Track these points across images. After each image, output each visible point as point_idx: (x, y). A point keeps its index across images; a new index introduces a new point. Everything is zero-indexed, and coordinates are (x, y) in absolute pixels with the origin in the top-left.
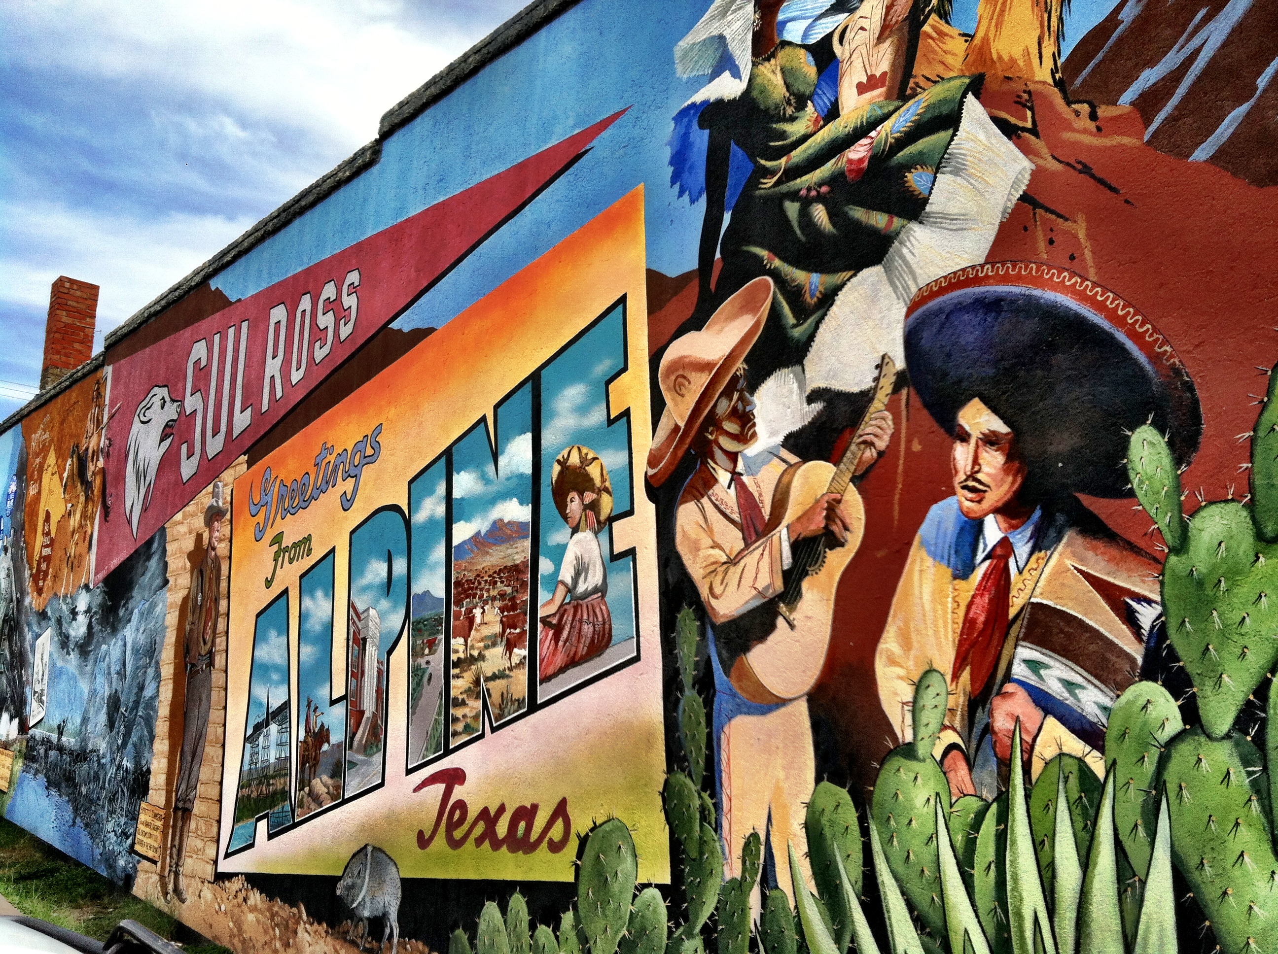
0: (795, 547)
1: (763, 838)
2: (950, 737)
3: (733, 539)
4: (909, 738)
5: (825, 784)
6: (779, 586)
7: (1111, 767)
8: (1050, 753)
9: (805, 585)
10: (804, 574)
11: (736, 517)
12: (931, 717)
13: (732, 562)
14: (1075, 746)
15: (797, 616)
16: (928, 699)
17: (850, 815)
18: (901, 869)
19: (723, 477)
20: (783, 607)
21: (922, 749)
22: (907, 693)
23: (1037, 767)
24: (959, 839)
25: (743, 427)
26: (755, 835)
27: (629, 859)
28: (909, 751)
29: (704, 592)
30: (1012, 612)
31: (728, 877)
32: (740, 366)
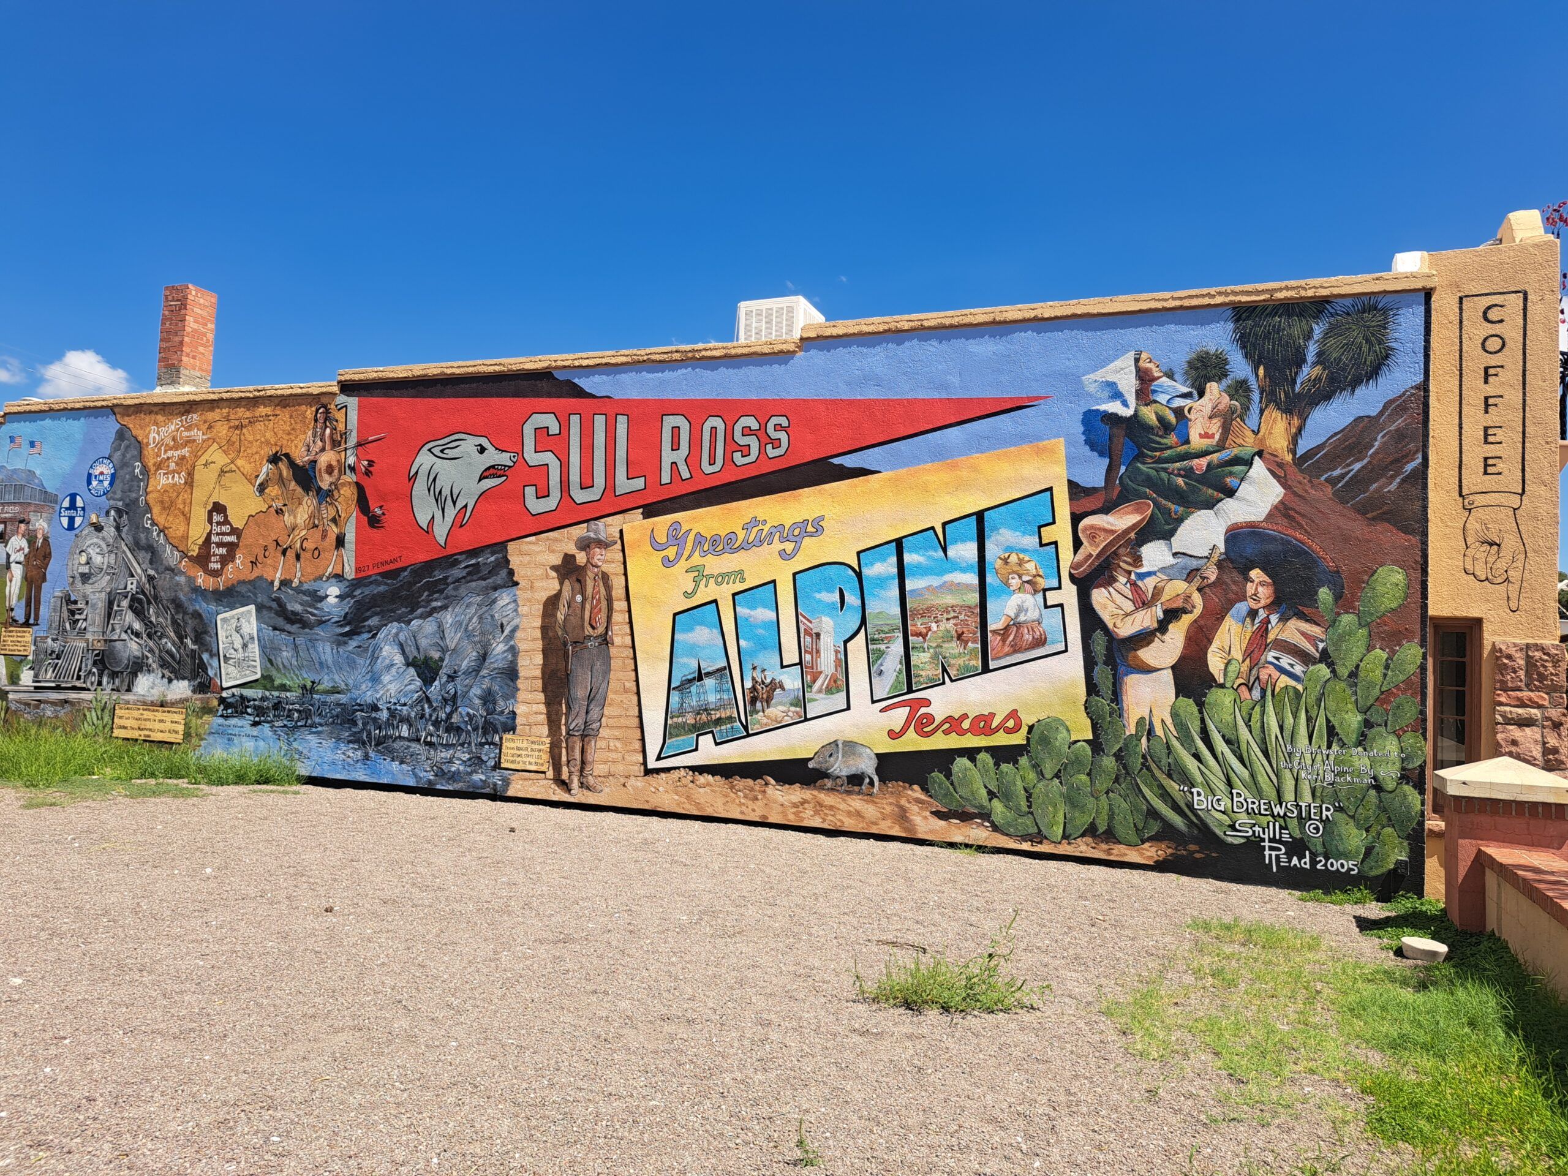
0: (1166, 612)
1: (1147, 718)
2: (1241, 681)
3: (1129, 606)
4: (1222, 681)
5: (1181, 698)
6: (1155, 625)
7: (1305, 689)
8: (1282, 685)
9: (1170, 626)
10: (1170, 622)
11: (1131, 597)
12: (1232, 675)
13: (1127, 615)
14: (1292, 683)
15: (1166, 637)
16: (1231, 668)
17: (1195, 709)
18: (1218, 725)
19: (1123, 580)
20: (1158, 634)
21: (1228, 685)
22: (1222, 667)
23: (1277, 689)
24: (1244, 714)
25: (1135, 561)
26: (1142, 719)
27: (1065, 732)
28: (1222, 686)
29: (1110, 626)
30: (1269, 641)
31: (1128, 733)
32: (1133, 535)
